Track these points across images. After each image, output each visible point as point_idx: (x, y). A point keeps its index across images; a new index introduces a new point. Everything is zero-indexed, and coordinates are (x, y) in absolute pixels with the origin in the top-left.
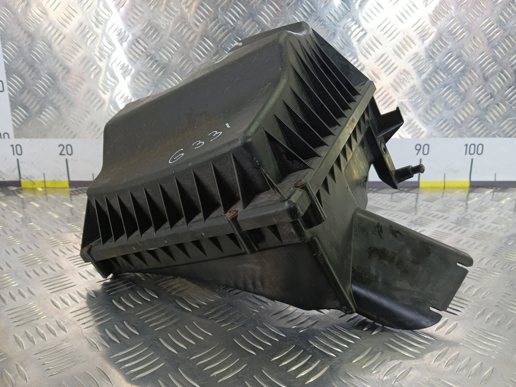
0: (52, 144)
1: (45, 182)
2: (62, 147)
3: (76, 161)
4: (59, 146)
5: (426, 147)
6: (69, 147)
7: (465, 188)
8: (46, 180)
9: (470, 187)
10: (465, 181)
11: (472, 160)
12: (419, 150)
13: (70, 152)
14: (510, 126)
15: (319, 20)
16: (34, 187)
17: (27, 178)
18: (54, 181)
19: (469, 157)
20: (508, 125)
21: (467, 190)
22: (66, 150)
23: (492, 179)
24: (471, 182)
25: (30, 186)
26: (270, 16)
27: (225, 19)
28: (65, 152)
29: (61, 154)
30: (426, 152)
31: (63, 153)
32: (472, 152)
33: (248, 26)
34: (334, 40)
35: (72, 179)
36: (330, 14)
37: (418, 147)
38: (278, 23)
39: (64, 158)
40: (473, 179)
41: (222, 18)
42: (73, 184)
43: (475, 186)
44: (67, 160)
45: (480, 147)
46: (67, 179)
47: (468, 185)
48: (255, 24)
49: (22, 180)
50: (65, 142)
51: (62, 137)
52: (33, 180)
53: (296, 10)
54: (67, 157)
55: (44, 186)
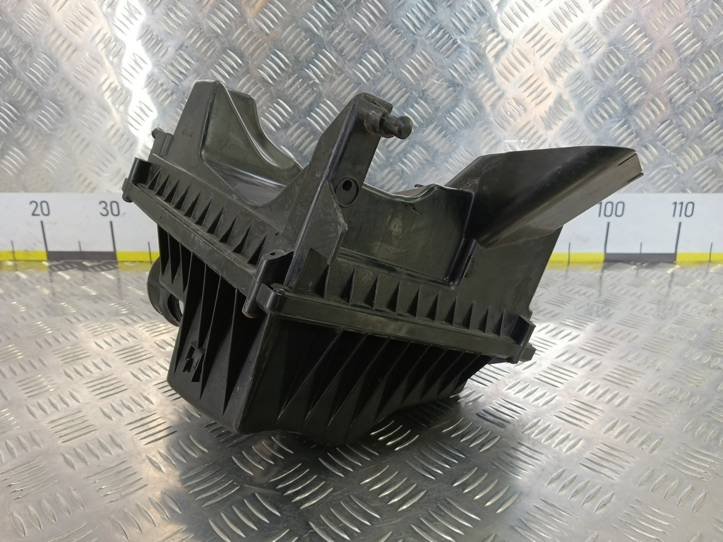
0: (21, 201)
1: (13, 252)
2: (34, 205)
3: (55, 223)
4: (31, 203)
6: (44, 205)
7: (598, 263)
8: (15, 249)
9: (605, 261)
10: (598, 253)
11: (609, 224)
13: (46, 212)
14: (663, 177)
15: (392, 26)
16: (0, 259)
18: (26, 251)
19: (604, 220)
20: (660, 175)
21: (601, 265)
22: (41, 209)
23: (636, 250)
24: (606, 254)
26: (321, 21)
27: (257, 24)
28: (38, 211)
29: (33, 214)
31: (36, 213)
32: (608, 213)
33: (290, 33)
34: (413, 55)
35: (51, 249)
36: (406, 18)
38: (333, 29)
39: (38, 219)
40: (609, 251)
41: (252, 22)
42: (52, 256)
43: (612, 260)
44: (42, 222)
45: (620, 206)
46: (44, 250)
47: (602, 258)
48: (300, 32)
50: (38, 197)
51: (34, 191)
53: (357, 11)
54: (42, 218)
55: (12, 259)
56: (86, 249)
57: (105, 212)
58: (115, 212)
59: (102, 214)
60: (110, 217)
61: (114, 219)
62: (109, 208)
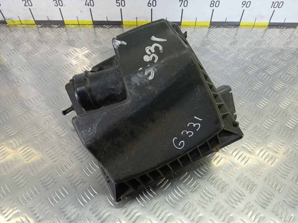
1: (20, 21)
2: (24, 2)
3: (35, 9)
5: (249, 3)
6: (29, 1)
7: (265, 26)
9: (268, 26)
10: (267, 22)
11: (274, 11)
12: (244, 5)
13: (31, 5)
16: (15, 24)
17: (9, 19)
18: (25, 20)
19: (273, 9)
23: (282, 21)
24: (270, 23)
25: (13, 24)
28: (27, 4)
29: (25, 5)
30: (248, 6)
32: (275, 6)
35: (36, 19)
37: (244, 3)
39: (27, 7)
42: (38, 23)
43: (271, 25)
44: (30, 9)
45: (281, 3)
47: (267, 24)
49: (6, 20)
52: (12, 20)
54: (29, 7)
55: (21, 24)
56: (50, 19)
57: (56, 5)
58: (61, 4)
59: (55, 5)
60: (59, 6)
61: (61, 7)
62: (58, 3)
